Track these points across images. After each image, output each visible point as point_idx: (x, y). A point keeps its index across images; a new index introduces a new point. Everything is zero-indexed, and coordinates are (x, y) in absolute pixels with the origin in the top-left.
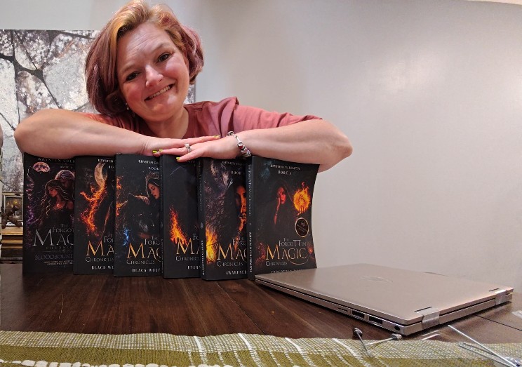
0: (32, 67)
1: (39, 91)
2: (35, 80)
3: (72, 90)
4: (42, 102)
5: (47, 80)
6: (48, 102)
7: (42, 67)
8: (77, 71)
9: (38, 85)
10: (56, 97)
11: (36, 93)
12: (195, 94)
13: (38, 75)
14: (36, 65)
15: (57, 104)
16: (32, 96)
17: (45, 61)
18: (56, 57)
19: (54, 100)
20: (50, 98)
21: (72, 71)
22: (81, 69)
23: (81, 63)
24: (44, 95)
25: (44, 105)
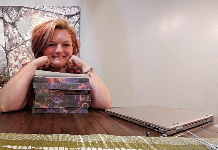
0: (11, 22)
1: (14, 31)
2: (12, 27)
3: (28, 31)
4: (15, 36)
5: (17, 27)
6: (17, 36)
7: (15, 22)
8: (30, 23)
9: (13, 29)
10: (21, 34)
12: (80, 33)
13: (13, 25)
14: (13, 21)
15: (21, 37)
16: (11, 34)
17: (16, 19)
18: (21, 17)
21: (28, 23)
22: (32, 23)
23: (32, 20)
24: (16, 33)
25: (16, 37)
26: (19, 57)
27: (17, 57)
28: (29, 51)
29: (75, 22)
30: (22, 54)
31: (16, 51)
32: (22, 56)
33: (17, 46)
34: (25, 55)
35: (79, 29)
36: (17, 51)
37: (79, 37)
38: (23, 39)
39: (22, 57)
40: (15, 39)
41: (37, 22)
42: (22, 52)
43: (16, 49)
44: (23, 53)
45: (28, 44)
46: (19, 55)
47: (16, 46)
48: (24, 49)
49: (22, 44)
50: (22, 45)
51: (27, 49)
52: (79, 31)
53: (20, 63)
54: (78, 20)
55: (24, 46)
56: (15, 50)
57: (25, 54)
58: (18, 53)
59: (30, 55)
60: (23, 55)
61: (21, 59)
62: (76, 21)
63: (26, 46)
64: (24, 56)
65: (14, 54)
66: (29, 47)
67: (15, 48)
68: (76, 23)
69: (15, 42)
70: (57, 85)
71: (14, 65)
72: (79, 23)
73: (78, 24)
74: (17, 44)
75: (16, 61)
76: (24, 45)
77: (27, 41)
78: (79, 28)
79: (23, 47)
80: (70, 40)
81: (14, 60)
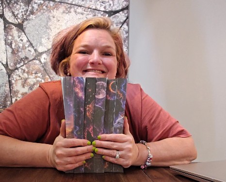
0: (16, 22)
1: (21, 38)
2: (18, 30)
3: (44, 38)
4: (23, 46)
5: (26, 31)
6: (27, 46)
7: (23, 22)
8: (47, 24)
9: (20, 34)
10: (32, 42)
11: (18, 40)
12: (128, 40)
13: (20, 27)
14: (19, 20)
15: (33, 47)
16: (16, 41)
17: (25, 17)
18: (32, 15)
19: (31, 44)
20: (28, 43)
21: (44, 24)
22: (50, 23)
23: (50, 19)
24: (24, 41)
25: (24, 48)
26: (29, 81)
27: (26, 80)
28: (45, 70)
29: (120, 22)
30: (34, 75)
31: (24, 71)
32: (34, 78)
33: (26, 62)
34: (39, 77)
35: (127, 34)
36: (26, 70)
37: (128, 48)
38: (35, 50)
39: (35, 80)
40: (23, 51)
41: (58, 23)
42: (33, 72)
43: (24, 68)
44: (36, 73)
45: (44, 58)
46: (30, 76)
47: (24, 61)
48: (36, 67)
49: (34, 59)
50: (35, 61)
51: (43, 67)
52: (128, 37)
53: (31, 89)
54: (125, 19)
55: (37, 62)
56: (22, 69)
57: (39, 75)
58: (28, 73)
59: (47, 77)
60: (36, 77)
61: (32, 83)
62: (122, 21)
63: (41, 62)
64: (38, 79)
65: (21, 75)
66: (45, 63)
67: (22, 66)
68: (123, 24)
69: (22, 55)
71: (21, 92)
72: (128, 25)
73: (125, 26)
74: (26, 58)
75: (23, 86)
76: (36, 60)
77: (42, 53)
78: (127, 32)
79: (35, 64)
80: (114, 47)
81: (20, 84)
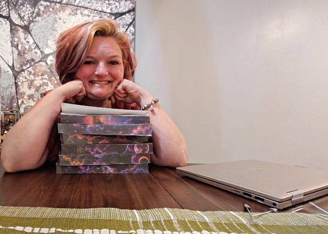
0: (22, 24)
1: (27, 40)
2: (24, 32)
3: (49, 40)
4: (29, 48)
5: (32, 33)
6: (33, 47)
7: (29, 24)
8: (53, 26)
9: (26, 36)
10: (39, 44)
11: (25, 42)
12: (135, 42)
13: (26, 29)
14: (25, 22)
15: (39, 49)
16: (22, 43)
17: (31, 19)
18: (39, 17)
19: (37, 46)
20: (35, 45)
21: (50, 26)
22: (56, 25)
23: (56, 21)
24: (30, 43)
25: (30, 50)
26: (35, 82)
27: (32, 81)
28: (51, 71)
29: (127, 24)
30: (40, 76)
31: (31, 72)
32: (41, 80)
33: (32, 64)
34: (45, 79)
35: (134, 36)
36: (33, 72)
37: (134, 50)
38: (42, 52)
39: (41, 82)
40: (29, 52)
41: (65, 25)
42: (40, 74)
43: (30, 69)
44: (42, 75)
45: (51, 60)
46: (36, 78)
47: (30, 63)
48: (43, 68)
49: (40, 61)
50: (41, 63)
51: (49, 68)
52: (134, 39)
53: (38, 91)
54: (131, 20)
55: (44, 64)
56: (28, 71)
57: (46, 76)
58: (34, 74)
59: (54, 78)
60: (42, 79)
61: (38, 85)
62: (128, 23)
63: (47, 64)
64: (44, 81)
65: (27, 77)
66: (51, 65)
67: (28, 68)
68: (129, 26)
69: (28, 57)
70: (98, 127)
71: (27, 94)
72: (134, 27)
73: (131, 28)
74: (33, 60)
75: (30, 88)
76: (43, 61)
77: (48, 55)
78: (134, 34)
79: (41, 66)
80: (120, 54)
81: (27, 86)
